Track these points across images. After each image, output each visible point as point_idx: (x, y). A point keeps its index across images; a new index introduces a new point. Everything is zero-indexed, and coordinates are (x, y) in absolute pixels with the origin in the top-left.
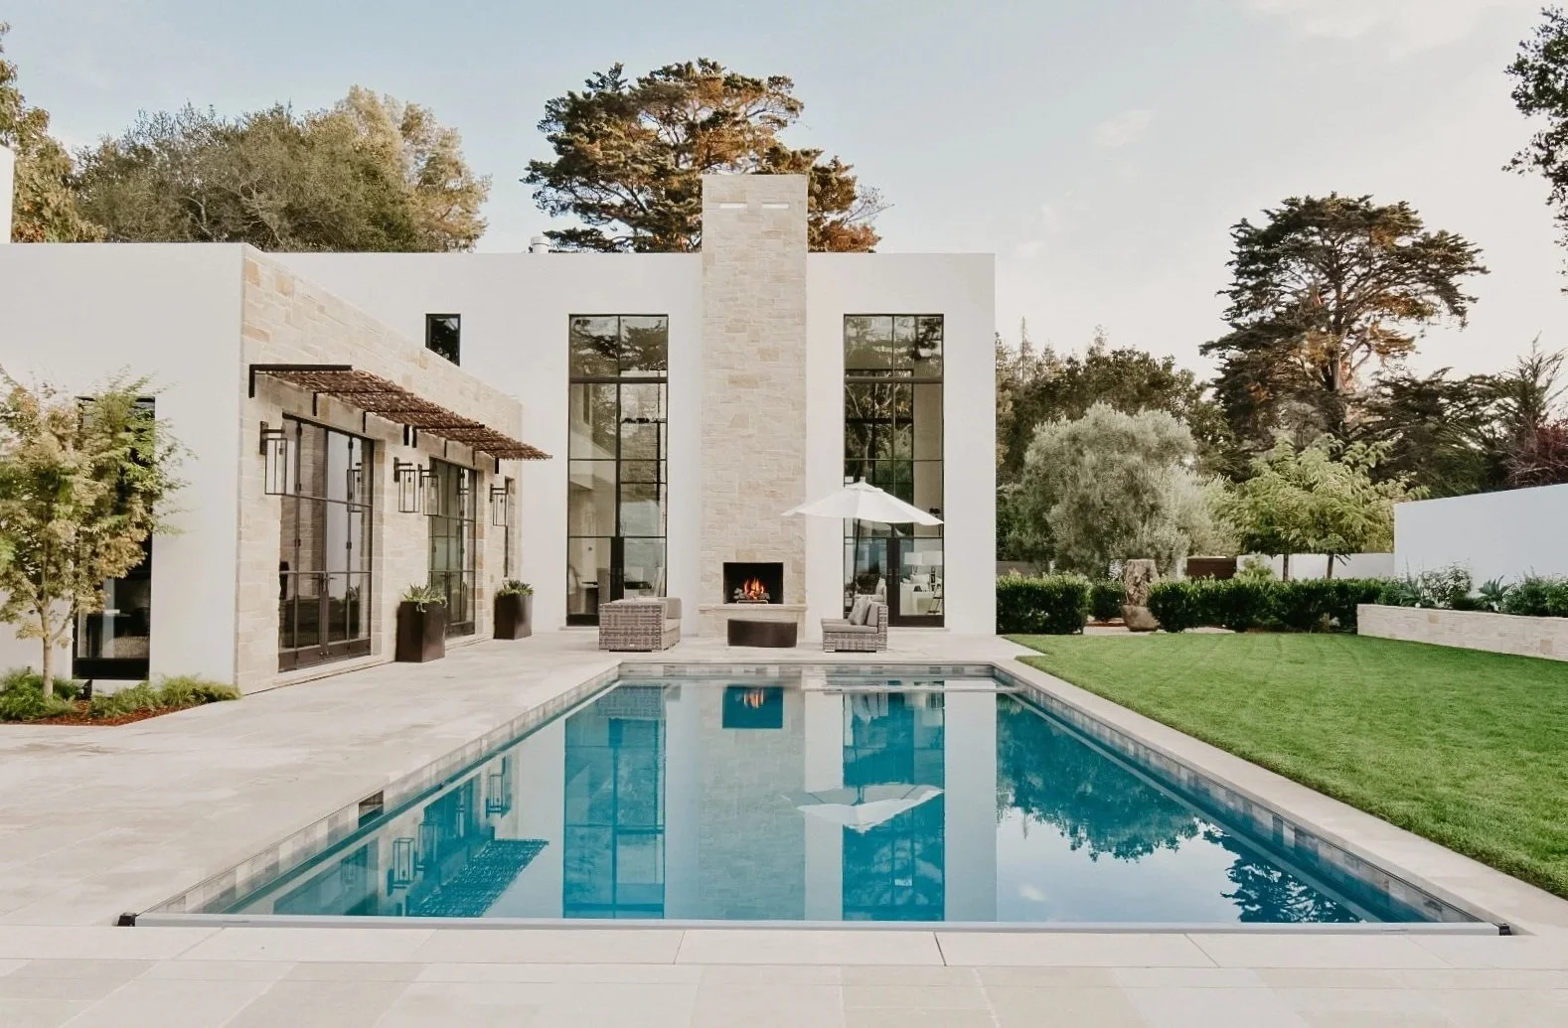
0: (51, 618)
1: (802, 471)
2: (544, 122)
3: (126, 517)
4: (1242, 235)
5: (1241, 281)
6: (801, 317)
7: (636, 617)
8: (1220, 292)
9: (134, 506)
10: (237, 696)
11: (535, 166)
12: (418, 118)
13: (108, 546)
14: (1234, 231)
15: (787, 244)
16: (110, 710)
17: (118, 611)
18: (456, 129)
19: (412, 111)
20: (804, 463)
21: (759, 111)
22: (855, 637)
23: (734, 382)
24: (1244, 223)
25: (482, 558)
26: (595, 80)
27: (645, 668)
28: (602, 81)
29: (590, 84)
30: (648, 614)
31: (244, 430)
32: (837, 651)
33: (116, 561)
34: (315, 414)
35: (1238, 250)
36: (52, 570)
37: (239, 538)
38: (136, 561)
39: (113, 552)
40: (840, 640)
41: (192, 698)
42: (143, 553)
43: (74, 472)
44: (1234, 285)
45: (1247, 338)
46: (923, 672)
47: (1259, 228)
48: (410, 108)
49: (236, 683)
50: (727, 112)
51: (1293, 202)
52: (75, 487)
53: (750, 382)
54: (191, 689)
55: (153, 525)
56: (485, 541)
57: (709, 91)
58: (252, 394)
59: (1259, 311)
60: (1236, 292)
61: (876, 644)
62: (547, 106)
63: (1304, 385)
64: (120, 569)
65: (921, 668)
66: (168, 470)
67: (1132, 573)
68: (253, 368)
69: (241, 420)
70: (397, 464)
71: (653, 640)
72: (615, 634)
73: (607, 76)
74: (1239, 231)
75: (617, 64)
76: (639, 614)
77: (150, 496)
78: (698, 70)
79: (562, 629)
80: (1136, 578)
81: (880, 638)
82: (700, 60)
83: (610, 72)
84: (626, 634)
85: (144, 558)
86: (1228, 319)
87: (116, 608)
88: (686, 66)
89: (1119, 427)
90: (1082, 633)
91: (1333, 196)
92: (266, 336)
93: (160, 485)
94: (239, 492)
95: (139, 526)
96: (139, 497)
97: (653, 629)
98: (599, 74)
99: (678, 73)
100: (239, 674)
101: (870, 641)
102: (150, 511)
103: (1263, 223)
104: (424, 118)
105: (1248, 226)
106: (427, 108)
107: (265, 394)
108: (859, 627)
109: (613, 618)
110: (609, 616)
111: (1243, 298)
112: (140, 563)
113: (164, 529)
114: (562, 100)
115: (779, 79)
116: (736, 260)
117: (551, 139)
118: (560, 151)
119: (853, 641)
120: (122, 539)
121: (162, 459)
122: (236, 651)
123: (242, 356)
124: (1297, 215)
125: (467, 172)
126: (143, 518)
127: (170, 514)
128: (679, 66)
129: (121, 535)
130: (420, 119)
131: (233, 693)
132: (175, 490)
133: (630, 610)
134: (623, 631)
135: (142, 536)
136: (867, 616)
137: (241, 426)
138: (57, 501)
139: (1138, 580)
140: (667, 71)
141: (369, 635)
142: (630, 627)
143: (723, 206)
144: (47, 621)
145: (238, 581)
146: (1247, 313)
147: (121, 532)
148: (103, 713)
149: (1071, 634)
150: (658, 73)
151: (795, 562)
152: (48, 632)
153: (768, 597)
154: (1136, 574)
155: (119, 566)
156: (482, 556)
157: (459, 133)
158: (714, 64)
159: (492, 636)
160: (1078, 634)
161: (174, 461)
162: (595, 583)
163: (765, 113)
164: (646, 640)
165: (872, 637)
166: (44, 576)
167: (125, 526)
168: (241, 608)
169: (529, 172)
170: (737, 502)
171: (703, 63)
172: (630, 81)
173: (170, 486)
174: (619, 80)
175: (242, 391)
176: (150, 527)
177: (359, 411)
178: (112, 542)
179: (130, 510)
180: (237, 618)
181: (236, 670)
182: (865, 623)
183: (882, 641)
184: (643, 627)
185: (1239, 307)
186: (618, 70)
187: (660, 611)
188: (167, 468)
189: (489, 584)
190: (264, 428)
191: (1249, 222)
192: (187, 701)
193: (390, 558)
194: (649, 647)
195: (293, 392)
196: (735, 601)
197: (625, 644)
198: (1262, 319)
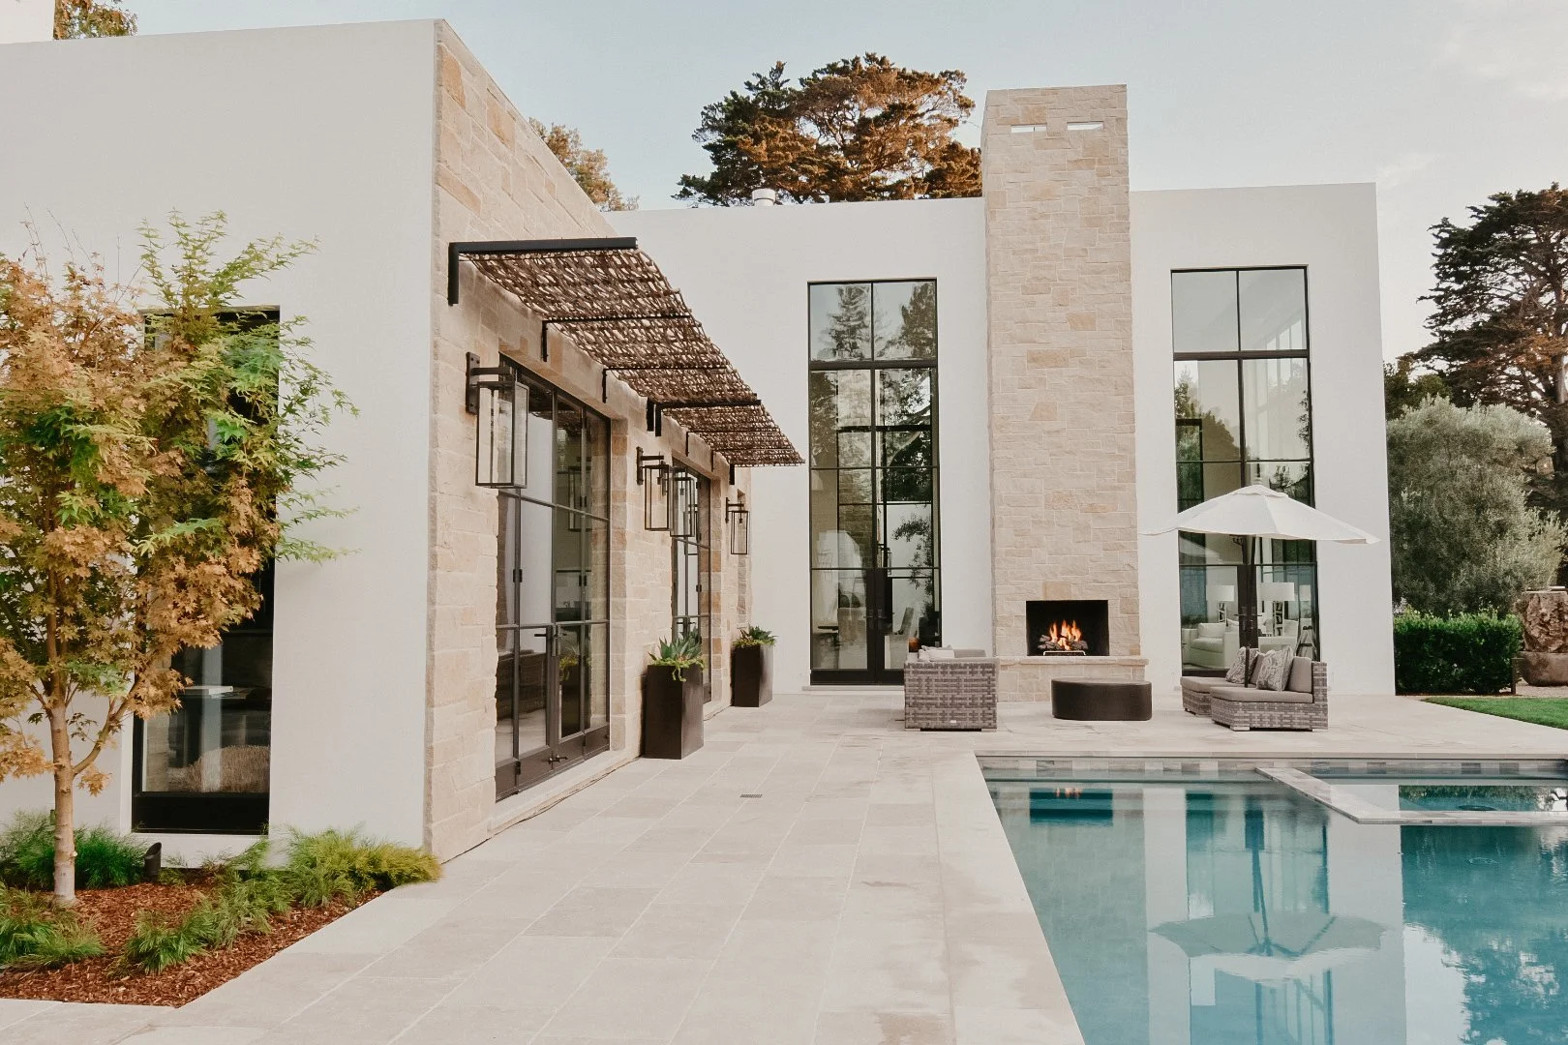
0: (72, 728)
1: (1132, 478)
2: (700, 130)
3: (215, 523)
4: (1445, 235)
5: (1444, 285)
6: (1125, 271)
7: (958, 680)
8: (1422, 298)
9: (234, 501)
10: (430, 872)
11: (687, 181)
12: (563, 140)
13: (181, 584)
14: (1436, 231)
15: (1103, 175)
16: (172, 951)
17: (229, 689)
18: (602, 151)
19: (557, 133)
20: (1133, 464)
21: (928, 111)
22: (1279, 710)
23: (1034, 359)
24: (1445, 223)
25: (719, 598)
26: (755, 81)
27: (1010, 765)
28: (762, 82)
29: (749, 85)
30: (975, 677)
31: (442, 364)
32: (1253, 729)
33: (198, 612)
34: (545, 357)
35: (1440, 252)
36: (69, 633)
37: (433, 567)
38: (239, 612)
39: (192, 596)
40: (1256, 714)
41: (347, 885)
42: (255, 597)
43: (97, 416)
44: (1437, 289)
45: (1462, 346)
46: (1453, 772)
47: (1462, 227)
48: (556, 131)
49: (428, 844)
50: (904, 105)
51: (1503, 198)
52: (104, 453)
53: (1055, 360)
54: (345, 866)
55: (273, 541)
56: (722, 574)
57: (882, 84)
58: (453, 299)
59: (1470, 316)
60: (1440, 297)
61: (1311, 719)
62: (703, 113)
63: (1525, 397)
64: (205, 631)
65: (1448, 765)
66: (300, 431)
67: (1536, 609)
68: (454, 250)
69: (435, 345)
70: (640, 458)
71: (983, 713)
72: (929, 705)
73: (768, 77)
74: (1441, 231)
75: (779, 63)
76: (961, 676)
77: (267, 484)
78: (864, 65)
79: (804, 689)
80: (1543, 615)
81: (1316, 710)
82: (867, 55)
83: (771, 73)
84: (944, 705)
85: (257, 607)
86: (1432, 328)
87: (224, 683)
88: (853, 62)
89: (1464, 424)
90: (1513, 692)
91: (1555, 187)
92: (474, 202)
93: (286, 462)
94: (433, 478)
95: (245, 541)
96: (244, 482)
97: (983, 698)
98: (759, 76)
99: (843, 71)
100: (433, 826)
101: (1301, 714)
102: (271, 515)
103: (1466, 222)
104: (569, 140)
105: (1449, 226)
106: (572, 129)
107: (475, 305)
108: (1280, 694)
109: (924, 683)
110: (919, 680)
111: (1449, 303)
112: (250, 615)
113: (297, 550)
114: (721, 105)
115: (952, 73)
116: (1035, 199)
117: (709, 147)
118: (717, 160)
119: (1276, 714)
120: (207, 569)
121: (290, 410)
122: (428, 782)
123: (436, 222)
124: (1511, 211)
125: (615, 192)
126: (253, 527)
127: (305, 521)
128: (846, 62)
129: (205, 559)
130: (565, 140)
131: (424, 866)
132: (314, 471)
133: (949, 670)
134: (940, 701)
135: (249, 561)
136: (1290, 676)
137: (436, 355)
138: (70, 486)
139: (1546, 619)
140: (832, 68)
141: (608, 719)
142: (949, 695)
143: (1015, 130)
144: (62, 738)
145: (430, 647)
146: (1452, 321)
147: (209, 554)
148: (156, 962)
149: (1497, 693)
150: (821, 72)
151: (1124, 599)
152: (62, 761)
153: (1086, 646)
154: (1544, 610)
155: (204, 623)
156: (718, 594)
157: (604, 154)
158: (883, 58)
159: (729, 703)
160: (1507, 693)
161: (312, 415)
162: (834, 628)
163: (935, 113)
164: (973, 714)
165: (1304, 709)
166: (53, 649)
167: (217, 541)
168: (436, 701)
169: (682, 187)
170: (1044, 519)
171: (870, 58)
172: (792, 83)
173: (305, 464)
174: (780, 80)
175: (436, 291)
176: (266, 544)
177: (598, 365)
178: (191, 574)
179: (226, 509)
180: (429, 719)
181: (428, 818)
182: (1287, 688)
183: (1321, 715)
184: (969, 695)
185: (1445, 314)
186: (779, 69)
187: (993, 672)
188: (300, 427)
189: (726, 634)
190: (473, 365)
191: (1451, 221)
192: (337, 894)
193: (633, 599)
194: (979, 723)
195: (515, 312)
196: (1039, 652)
197: (943, 719)
198: (1476, 325)
